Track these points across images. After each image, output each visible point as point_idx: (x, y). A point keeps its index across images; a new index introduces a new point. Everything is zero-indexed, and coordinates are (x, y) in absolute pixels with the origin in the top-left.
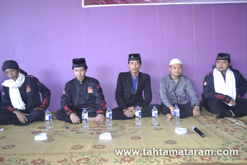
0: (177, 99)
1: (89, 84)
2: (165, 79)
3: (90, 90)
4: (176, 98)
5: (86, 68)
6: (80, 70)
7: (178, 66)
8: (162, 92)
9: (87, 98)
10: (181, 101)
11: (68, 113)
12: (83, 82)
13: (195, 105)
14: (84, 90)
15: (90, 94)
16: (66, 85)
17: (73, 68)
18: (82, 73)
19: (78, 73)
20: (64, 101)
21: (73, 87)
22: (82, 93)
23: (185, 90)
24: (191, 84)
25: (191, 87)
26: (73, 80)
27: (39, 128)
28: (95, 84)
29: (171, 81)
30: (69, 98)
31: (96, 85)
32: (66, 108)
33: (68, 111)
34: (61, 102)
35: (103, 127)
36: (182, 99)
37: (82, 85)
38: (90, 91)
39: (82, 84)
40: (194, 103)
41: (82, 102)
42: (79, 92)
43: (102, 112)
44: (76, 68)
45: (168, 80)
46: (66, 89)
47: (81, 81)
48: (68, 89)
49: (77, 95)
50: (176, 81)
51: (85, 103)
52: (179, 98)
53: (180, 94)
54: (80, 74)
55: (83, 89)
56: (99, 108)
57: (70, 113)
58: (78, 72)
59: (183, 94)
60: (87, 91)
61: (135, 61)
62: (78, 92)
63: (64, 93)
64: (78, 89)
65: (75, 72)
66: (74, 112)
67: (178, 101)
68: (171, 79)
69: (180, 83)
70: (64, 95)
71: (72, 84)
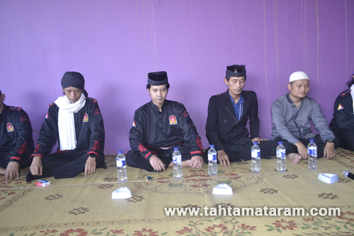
0: (300, 131)
1: (171, 110)
2: (280, 102)
3: (173, 119)
4: (297, 130)
6: (161, 90)
7: (305, 83)
8: (277, 121)
9: (169, 133)
10: (305, 134)
11: (147, 156)
12: (162, 108)
13: (326, 141)
14: (164, 121)
15: (172, 126)
16: (137, 113)
17: (149, 87)
18: (164, 94)
19: (156, 94)
20: (134, 137)
21: (148, 116)
22: (160, 125)
23: (310, 119)
24: (318, 109)
25: (319, 114)
27: (106, 179)
28: (180, 111)
29: (289, 104)
30: (142, 132)
31: (182, 112)
33: (145, 153)
34: (130, 139)
35: (204, 176)
36: (306, 131)
37: (160, 113)
38: (173, 121)
39: (161, 111)
40: (325, 137)
41: (161, 138)
42: (156, 124)
43: (198, 152)
44: (153, 87)
45: (284, 103)
46: (136, 119)
47: (160, 106)
48: (140, 120)
49: (154, 129)
50: (298, 105)
51: (165, 139)
52: (302, 130)
53: (303, 124)
54: (161, 95)
55: (162, 119)
56: (194, 147)
57: (150, 156)
58: (158, 93)
59: (307, 124)
60: (168, 121)
61: (240, 78)
62: (154, 123)
63: (134, 125)
64: (155, 119)
65: (152, 92)
66: (155, 154)
67: (300, 134)
68: (290, 101)
69: (303, 108)
70: (133, 127)
71: (146, 111)
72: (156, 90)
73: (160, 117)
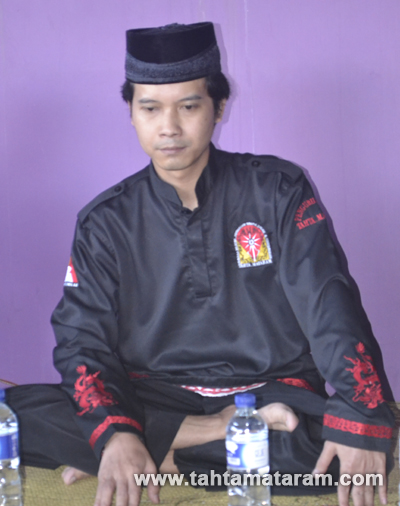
3: (252, 242)
5: (219, 90)
6: (177, 106)
12: (201, 190)
14: (215, 250)
15: (250, 272)
16: (84, 223)
17: (128, 94)
18: (192, 125)
21: (132, 238)
26: (125, 187)
28: (283, 203)
31: (293, 205)
32: (85, 393)
33: (96, 419)
37: (192, 217)
38: (253, 251)
39: (193, 204)
44: (146, 91)
48: (95, 250)
54: (178, 131)
55: (204, 245)
58: (163, 120)
60: (230, 254)
63: (69, 279)
65: (141, 117)
70: (69, 293)
71: (123, 212)
72: (153, 108)
73: (196, 236)
